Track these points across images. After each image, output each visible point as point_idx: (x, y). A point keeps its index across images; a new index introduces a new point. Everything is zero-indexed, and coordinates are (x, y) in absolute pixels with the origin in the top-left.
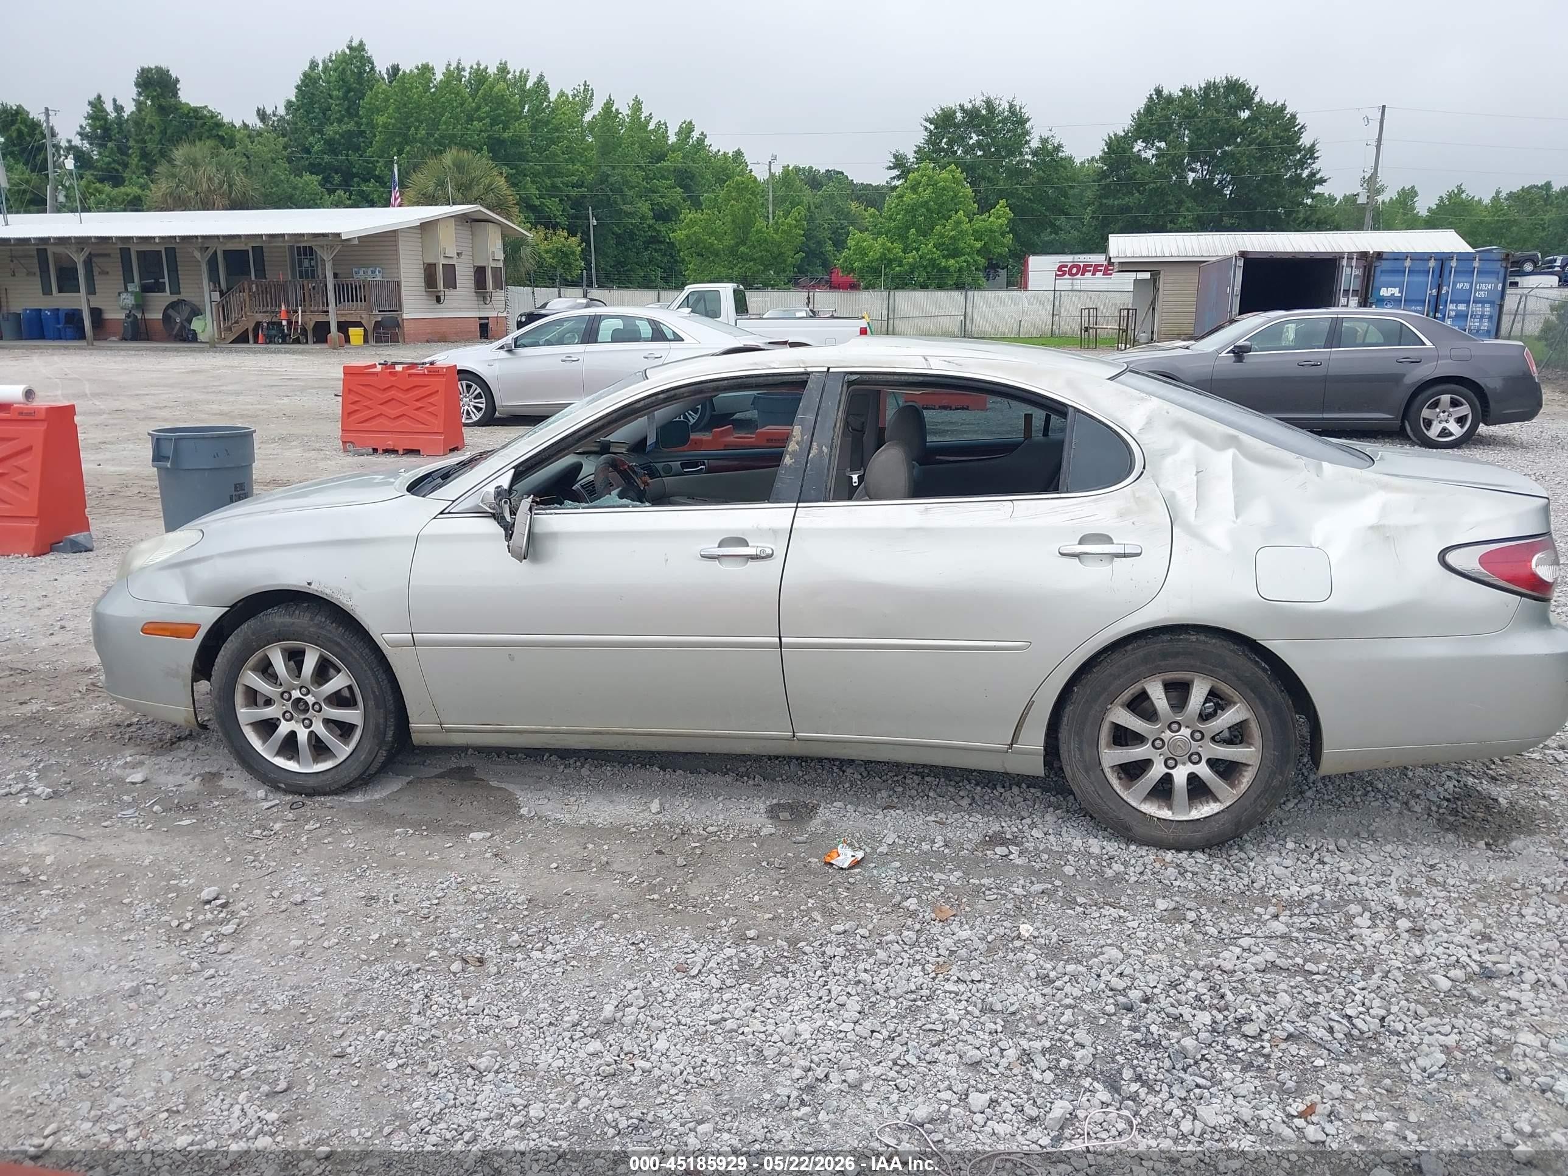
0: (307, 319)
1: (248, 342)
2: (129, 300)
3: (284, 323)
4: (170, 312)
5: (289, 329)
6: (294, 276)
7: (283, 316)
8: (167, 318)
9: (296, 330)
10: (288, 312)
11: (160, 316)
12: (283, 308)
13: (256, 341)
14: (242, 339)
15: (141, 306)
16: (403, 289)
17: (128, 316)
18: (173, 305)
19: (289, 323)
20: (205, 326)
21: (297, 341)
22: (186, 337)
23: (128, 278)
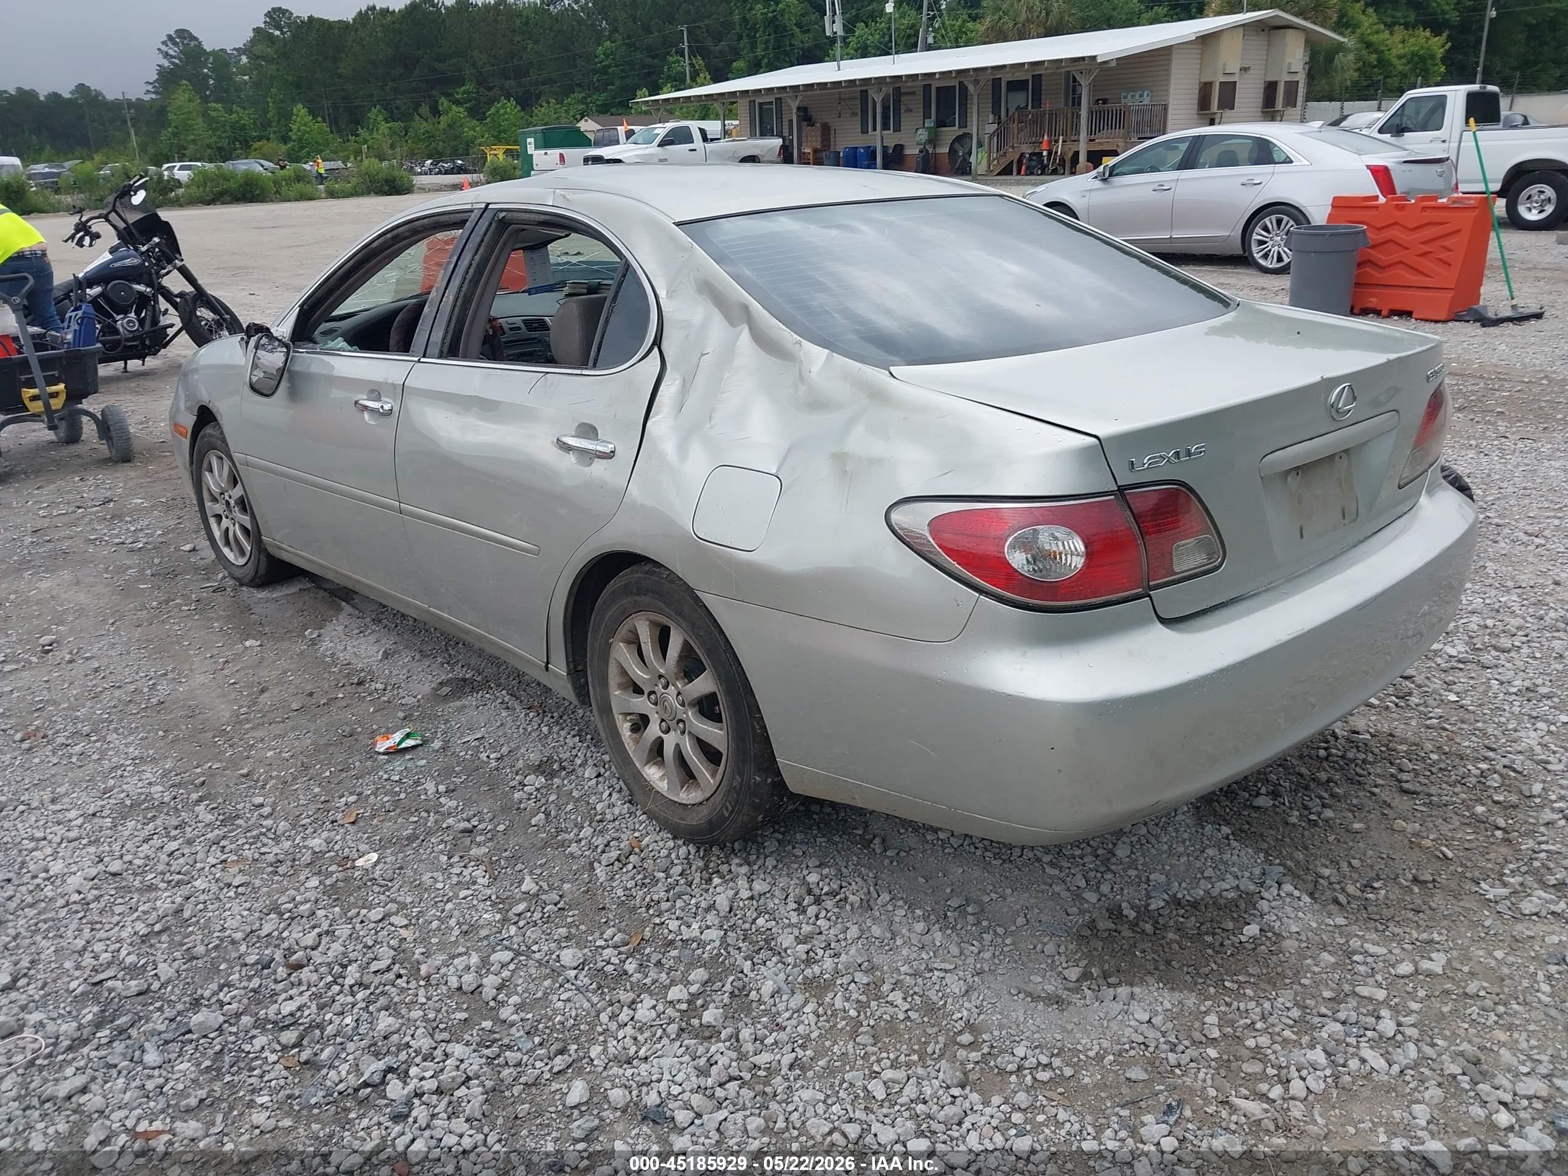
0: (1066, 149)
1: (1011, 174)
2: (923, 135)
3: (1045, 153)
4: (957, 146)
5: (1048, 160)
6: (1066, 104)
7: (1044, 146)
8: (952, 151)
9: (1055, 159)
10: (1050, 142)
11: (947, 150)
12: (1046, 138)
13: (1019, 173)
14: (1007, 171)
15: (933, 141)
16: (1170, 112)
17: (921, 151)
18: (959, 139)
19: (1050, 153)
20: (978, 160)
21: (1055, 172)
22: (962, 170)
23: (927, 115)
